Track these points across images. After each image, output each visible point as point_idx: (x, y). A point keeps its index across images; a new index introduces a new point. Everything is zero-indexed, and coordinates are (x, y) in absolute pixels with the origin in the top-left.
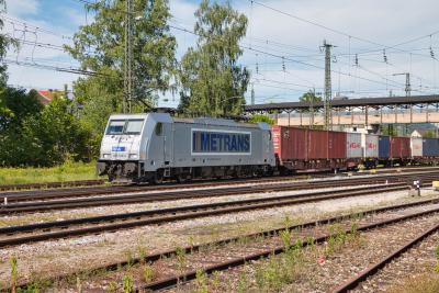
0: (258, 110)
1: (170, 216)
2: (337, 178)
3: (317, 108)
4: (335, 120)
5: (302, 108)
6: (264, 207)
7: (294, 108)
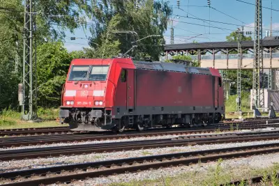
0: (179, 50)
1: (80, 172)
2: (269, 129)
3: (246, 49)
4: (266, 63)
5: (229, 48)
6: (187, 163)
7: (220, 49)
